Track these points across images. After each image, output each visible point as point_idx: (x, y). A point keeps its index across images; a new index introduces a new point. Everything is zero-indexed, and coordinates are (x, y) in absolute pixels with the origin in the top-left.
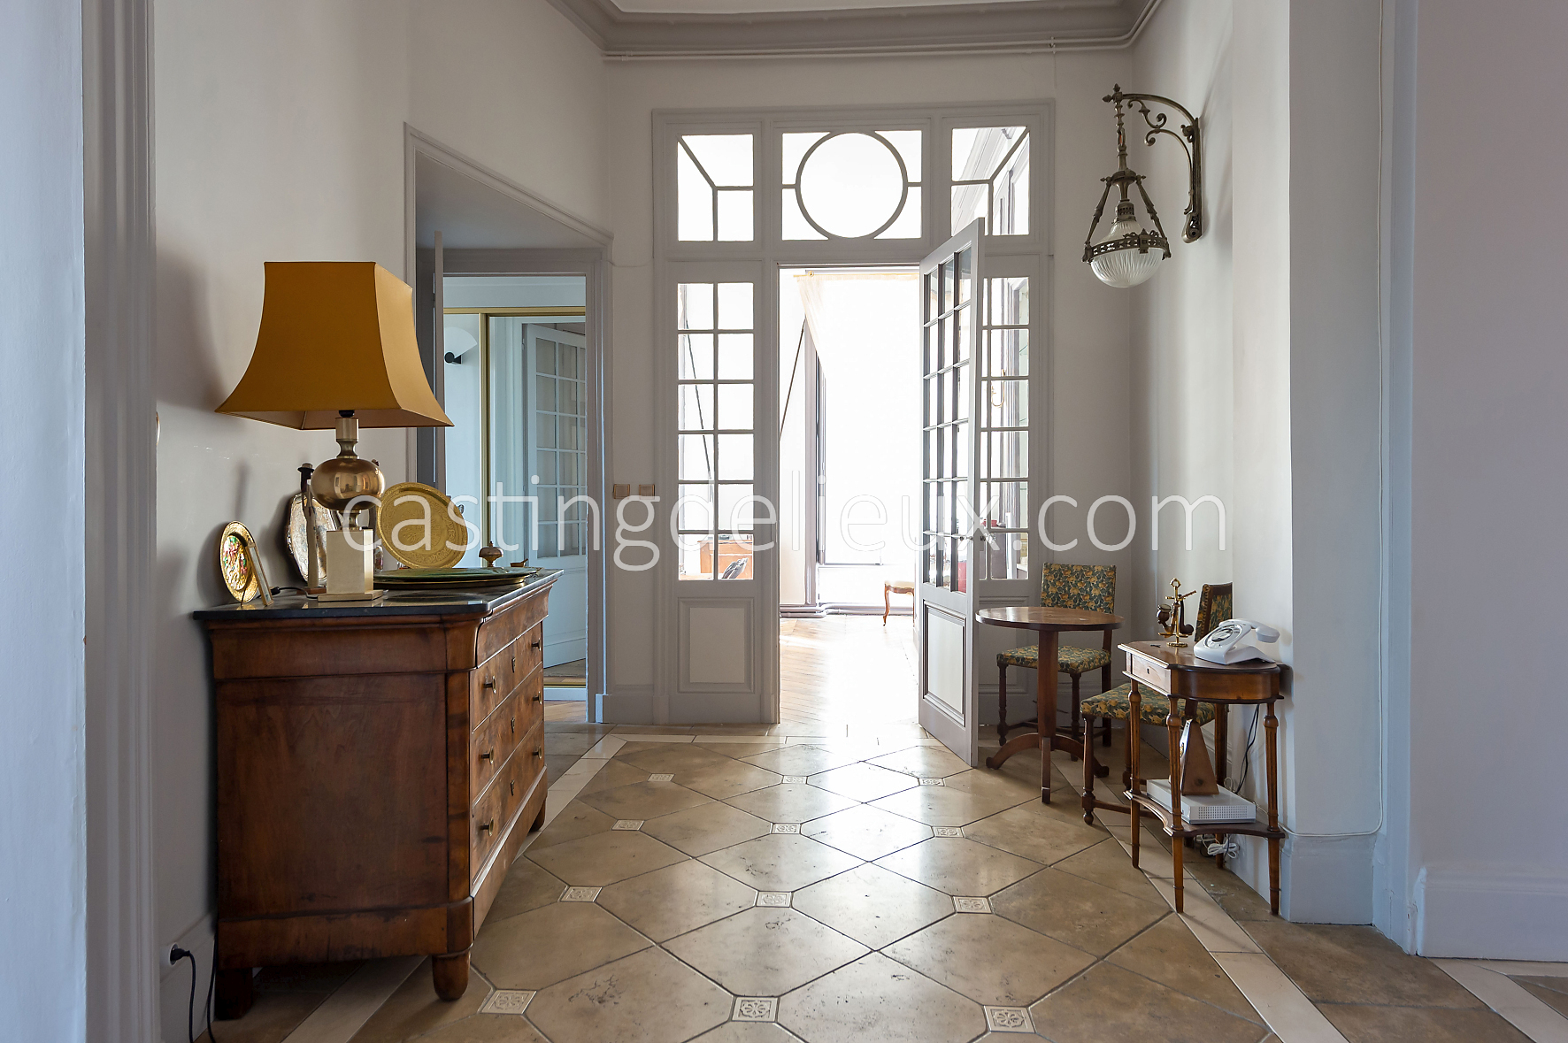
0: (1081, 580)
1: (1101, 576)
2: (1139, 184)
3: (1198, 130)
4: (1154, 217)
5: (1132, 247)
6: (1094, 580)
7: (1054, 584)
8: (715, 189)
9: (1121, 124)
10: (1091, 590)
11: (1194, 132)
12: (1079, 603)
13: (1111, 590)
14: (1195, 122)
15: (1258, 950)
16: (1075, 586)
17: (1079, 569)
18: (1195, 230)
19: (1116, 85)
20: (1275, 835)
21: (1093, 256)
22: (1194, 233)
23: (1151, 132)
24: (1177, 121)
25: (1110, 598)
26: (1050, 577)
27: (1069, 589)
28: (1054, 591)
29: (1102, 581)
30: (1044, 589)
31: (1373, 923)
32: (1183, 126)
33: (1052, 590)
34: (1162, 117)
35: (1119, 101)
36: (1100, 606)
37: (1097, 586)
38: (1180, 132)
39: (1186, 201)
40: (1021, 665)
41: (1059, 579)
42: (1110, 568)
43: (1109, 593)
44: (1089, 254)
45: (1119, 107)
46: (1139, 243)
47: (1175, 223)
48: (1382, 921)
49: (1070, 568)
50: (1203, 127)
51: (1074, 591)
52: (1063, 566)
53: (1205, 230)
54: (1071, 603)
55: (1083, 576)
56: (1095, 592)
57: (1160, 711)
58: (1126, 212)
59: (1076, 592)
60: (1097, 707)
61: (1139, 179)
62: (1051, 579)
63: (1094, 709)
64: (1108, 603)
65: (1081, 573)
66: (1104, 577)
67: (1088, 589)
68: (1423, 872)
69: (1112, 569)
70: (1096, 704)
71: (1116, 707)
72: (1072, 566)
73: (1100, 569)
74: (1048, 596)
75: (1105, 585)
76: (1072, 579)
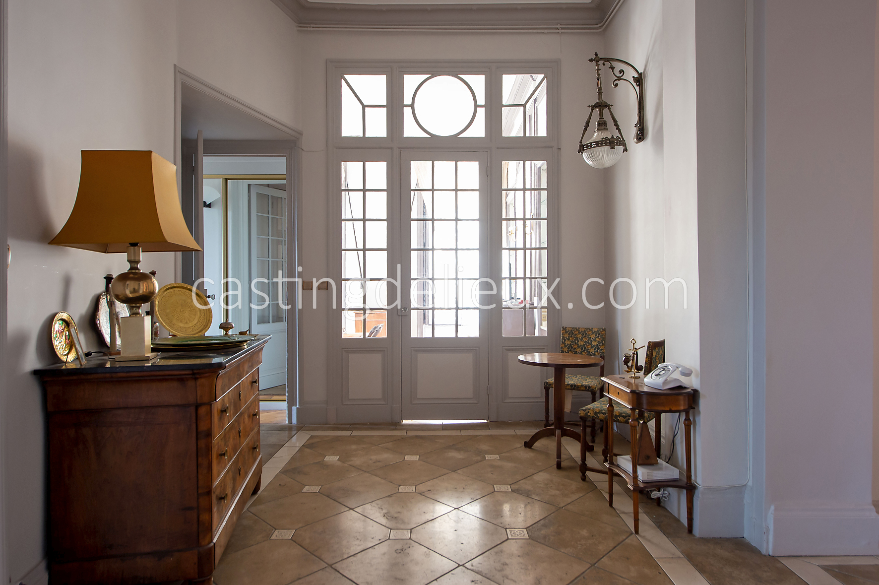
0: (585, 336)
1: (598, 334)
2: (609, 109)
3: (642, 79)
4: (618, 128)
5: (606, 145)
6: (593, 336)
7: (569, 339)
8: (364, 107)
9: (599, 75)
10: (591, 342)
11: (639, 80)
12: (584, 350)
13: (603, 342)
14: (640, 74)
15: (682, 556)
16: (582, 340)
17: (583, 330)
18: (641, 136)
19: (596, 53)
20: (690, 489)
21: (584, 150)
22: (640, 138)
23: (616, 80)
24: (630, 74)
25: (603, 347)
26: (566, 335)
27: (578, 342)
28: (569, 343)
29: (598, 337)
30: (562, 342)
31: (745, 536)
32: (633, 77)
33: (567, 342)
34: (622, 71)
35: (597, 62)
36: (597, 351)
37: (595, 340)
38: (632, 80)
39: (635, 119)
41: (572, 336)
43: (603, 344)
44: (582, 149)
45: (597, 65)
46: (610, 143)
47: (630, 132)
48: (750, 535)
49: (578, 330)
50: (645, 78)
52: (573, 328)
53: (646, 136)
54: (579, 350)
55: (586, 334)
56: (594, 343)
57: (626, 416)
58: (602, 125)
59: (582, 343)
60: (588, 412)
61: (608, 106)
62: (567, 336)
63: (586, 414)
64: (602, 350)
65: (586, 332)
66: (599, 334)
67: (590, 342)
68: (773, 508)
69: (604, 330)
70: (587, 411)
71: (599, 413)
72: (579, 328)
73: (596, 330)
74: (565, 346)
75: (600, 339)
76: (580, 336)
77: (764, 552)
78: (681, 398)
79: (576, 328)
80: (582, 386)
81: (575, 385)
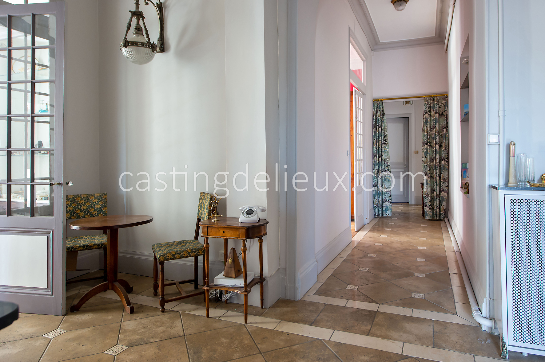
0: (88, 202)
1: (100, 198)
2: (143, 20)
4: (148, 37)
5: (149, 48)
6: (96, 201)
10: (95, 206)
11: (161, 8)
13: (106, 205)
14: (161, 3)
15: (280, 321)
16: (85, 205)
17: (85, 196)
18: (162, 48)
20: (262, 280)
21: (128, 46)
22: (162, 50)
25: (106, 209)
27: (81, 207)
29: (101, 201)
31: (281, 297)
32: (157, 3)
33: (71, 209)
36: (101, 213)
37: (98, 204)
38: (156, 5)
40: (86, 249)
41: (74, 203)
42: (105, 194)
43: (105, 206)
44: (127, 44)
46: (152, 47)
50: (165, 8)
51: (84, 208)
52: (75, 196)
53: (165, 50)
54: (83, 214)
55: (89, 199)
56: (97, 207)
57: (194, 250)
58: (138, 30)
59: (85, 208)
60: (167, 256)
61: (143, 18)
62: (69, 203)
64: (105, 211)
65: (87, 198)
66: (102, 198)
67: (93, 206)
69: (106, 195)
70: (166, 256)
71: (175, 254)
72: (81, 195)
73: (98, 195)
74: (70, 212)
75: (102, 202)
76: (82, 202)
79: (78, 195)
80: (95, 245)
81: (87, 246)
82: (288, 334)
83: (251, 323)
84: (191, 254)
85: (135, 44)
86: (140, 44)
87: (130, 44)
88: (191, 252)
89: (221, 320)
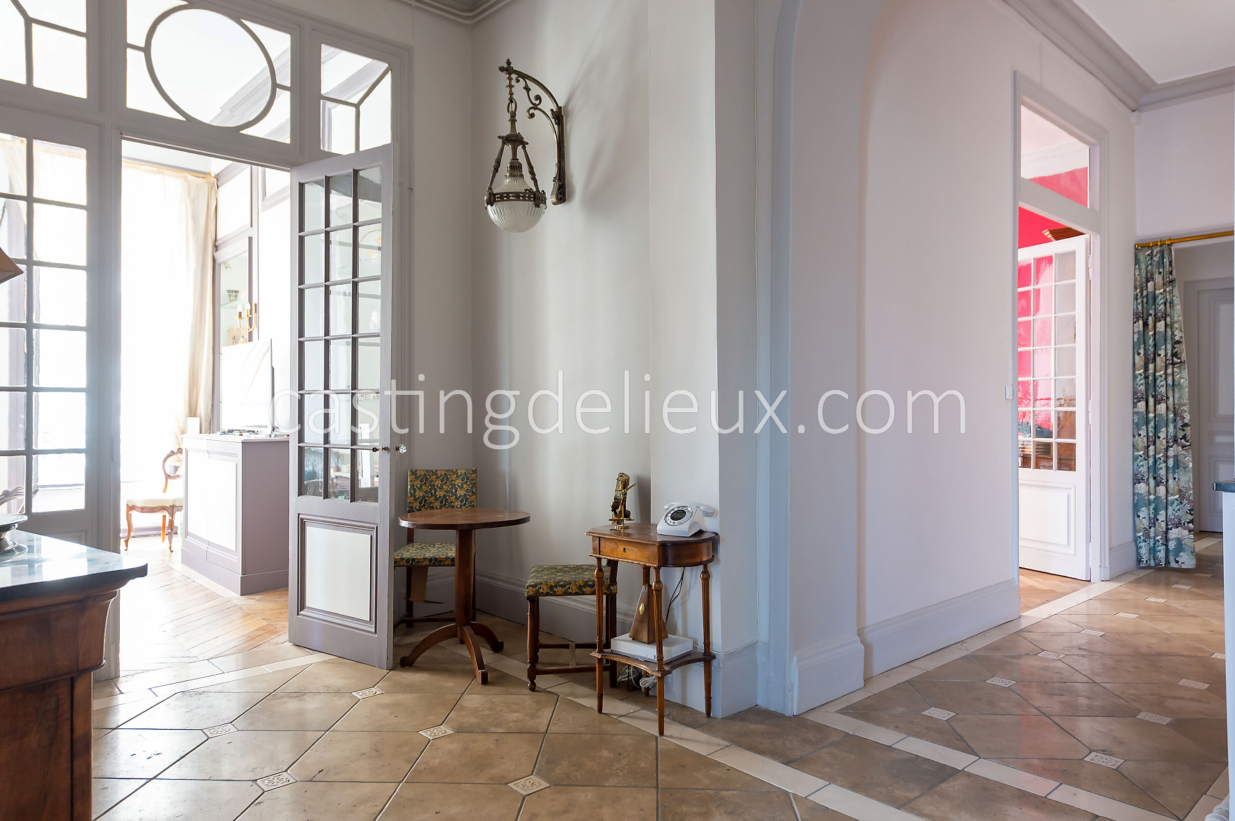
0: (446, 483)
1: (465, 478)
2: (524, 148)
3: (562, 117)
4: (534, 179)
5: (530, 200)
6: (458, 482)
7: (420, 488)
8: (29, 22)
9: (511, 94)
10: (456, 491)
11: (559, 117)
12: (445, 503)
13: (474, 490)
14: (560, 108)
15: (728, 744)
16: (441, 488)
17: (443, 473)
18: (562, 195)
19: (508, 60)
20: (707, 658)
21: (495, 201)
22: (561, 199)
23: (531, 108)
24: (548, 105)
25: (475, 496)
26: (416, 482)
27: (435, 492)
28: (421, 494)
29: (466, 482)
30: (411, 494)
31: (758, 703)
32: (552, 110)
33: (419, 494)
34: (538, 98)
35: (510, 74)
36: (465, 504)
37: (461, 487)
38: (549, 114)
39: (554, 171)
41: (425, 484)
42: (473, 471)
43: (473, 493)
44: (492, 199)
45: (510, 79)
46: (534, 198)
47: (547, 185)
48: (764, 700)
49: (435, 473)
50: (567, 116)
51: (440, 493)
52: (426, 471)
53: (569, 198)
54: (437, 504)
55: (447, 479)
56: (460, 493)
58: (515, 168)
59: (442, 493)
60: (540, 588)
61: (524, 144)
62: (418, 483)
63: (538, 590)
64: (472, 502)
65: (446, 477)
66: (468, 478)
67: (454, 490)
68: (795, 660)
69: (475, 472)
70: (538, 587)
71: (556, 586)
72: (437, 471)
73: (463, 472)
74: (416, 500)
75: (469, 486)
76: (438, 483)
77: (788, 713)
78: (704, 545)
79: (432, 471)
82: (729, 768)
83: (671, 737)
84: (584, 589)
85: (504, 197)
86: (513, 196)
87: (498, 198)
88: (584, 586)
89: (621, 722)
